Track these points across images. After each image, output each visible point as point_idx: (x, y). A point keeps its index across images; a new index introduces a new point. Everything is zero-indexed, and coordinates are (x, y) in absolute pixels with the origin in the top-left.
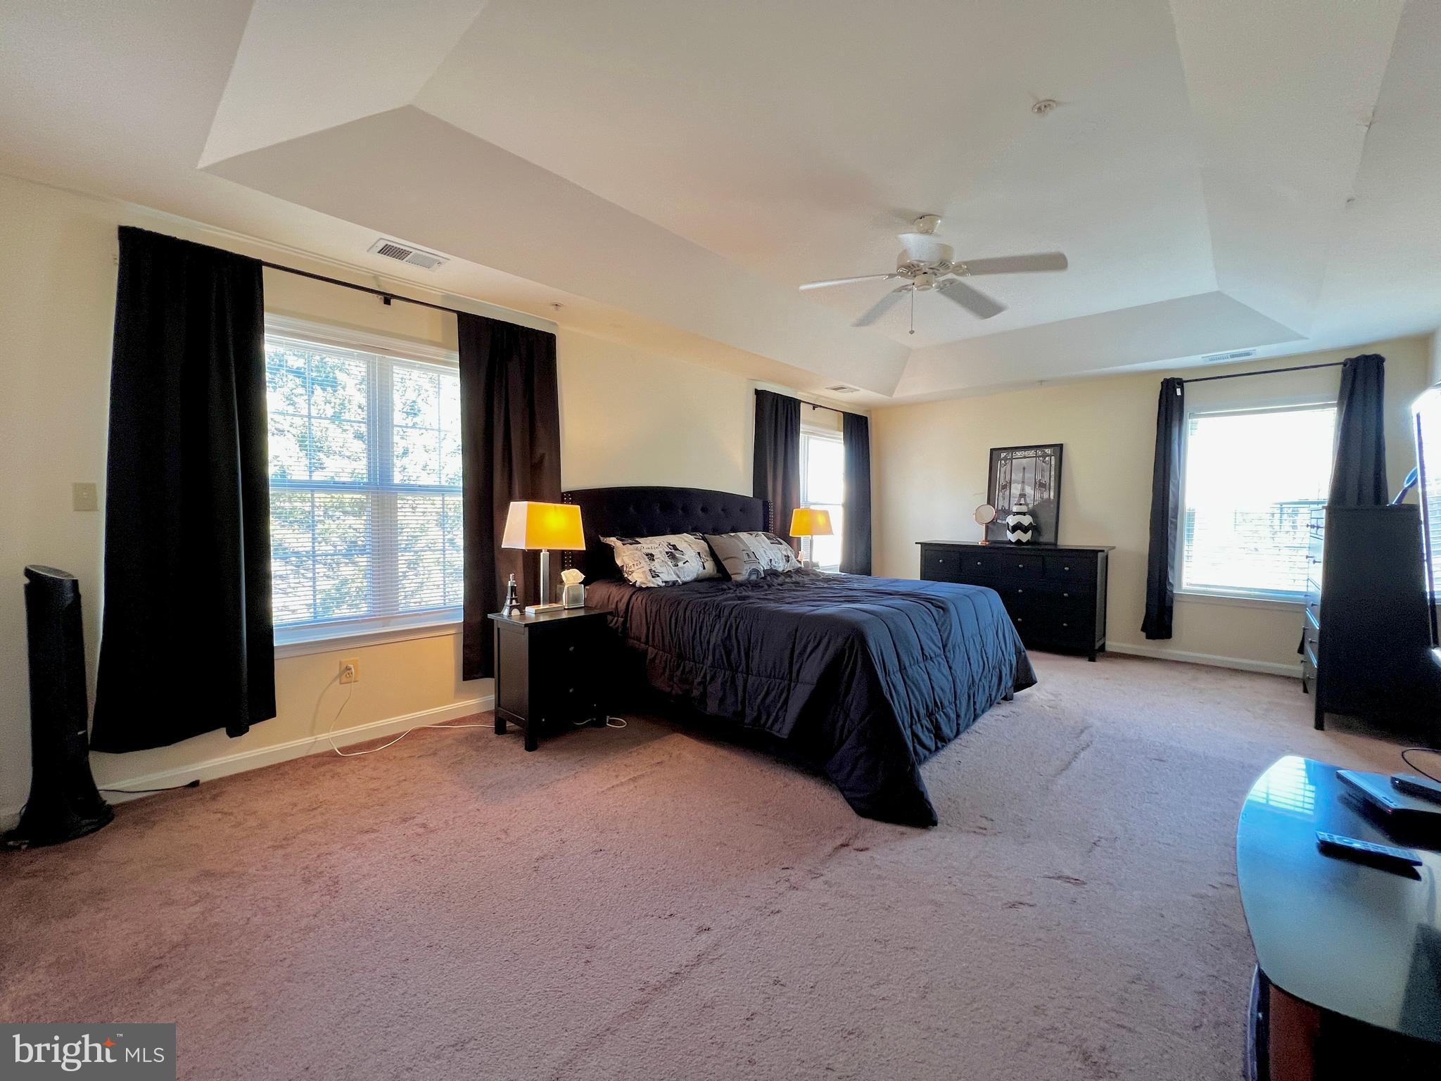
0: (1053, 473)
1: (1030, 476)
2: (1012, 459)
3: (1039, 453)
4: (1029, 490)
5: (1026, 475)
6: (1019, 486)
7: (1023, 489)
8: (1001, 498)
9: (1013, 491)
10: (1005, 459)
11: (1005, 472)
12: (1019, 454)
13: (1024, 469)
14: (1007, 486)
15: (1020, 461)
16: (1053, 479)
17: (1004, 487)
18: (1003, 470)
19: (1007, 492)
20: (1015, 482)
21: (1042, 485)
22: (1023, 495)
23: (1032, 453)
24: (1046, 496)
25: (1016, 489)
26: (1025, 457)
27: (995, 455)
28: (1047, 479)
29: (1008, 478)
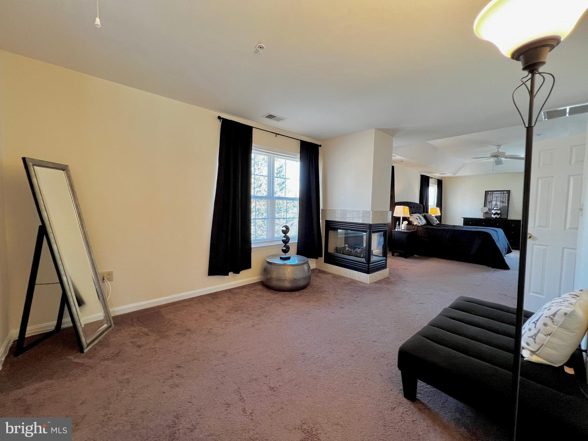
0: (507, 198)
1: (499, 199)
2: (493, 194)
3: (502, 192)
4: (498, 203)
5: (498, 199)
6: (495, 202)
7: (496, 203)
8: (489, 206)
9: (493, 203)
10: (490, 194)
11: (490, 198)
12: (495, 193)
13: (497, 197)
14: (491, 202)
15: (495, 195)
16: (506, 200)
17: (490, 202)
18: (489, 197)
19: (491, 203)
20: (494, 201)
21: (503, 202)
22: (496, 205)
23: (499, 192)
24: (504, 205)
25: (494, 203)
26: (497, 194)
27: (487, 193)
28: (504, 200)
29: (491, 199)
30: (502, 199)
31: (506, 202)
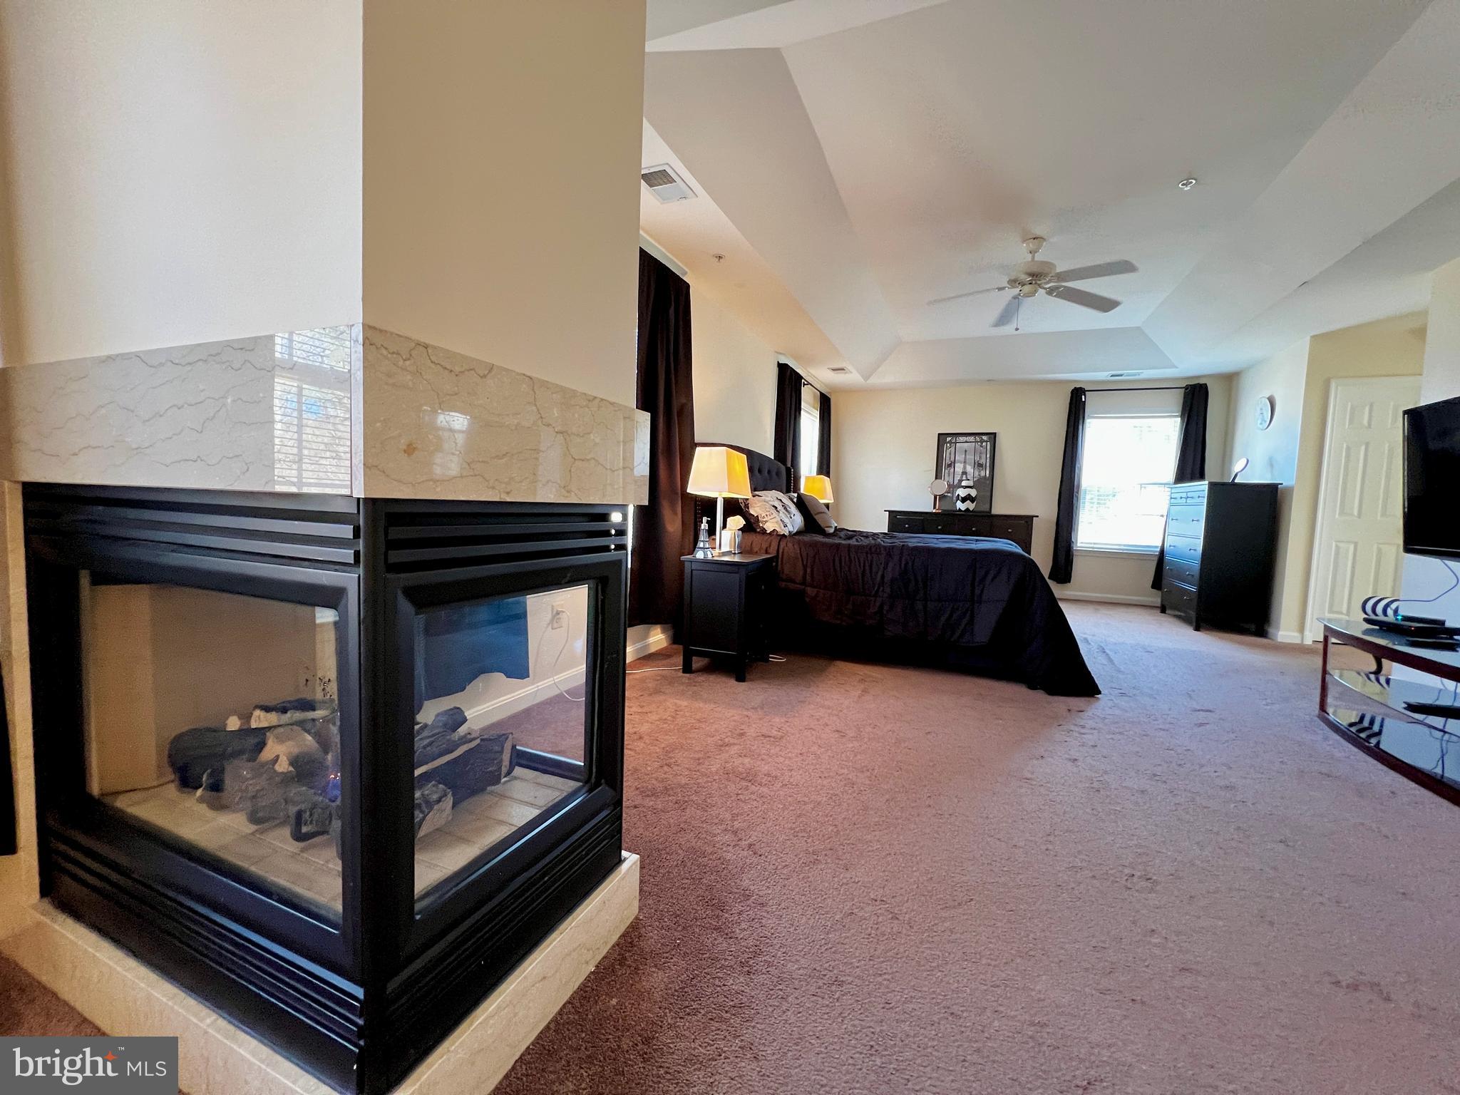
0: (988, 456)
1: (970, 457)
2: (956, 443)
3: (978, 439)
5: (968, 456)
6: (962, 466)
7: (965, 468)
8: (946, 475)
9: (957, 468)
10: (950, 442)
11: (950, 454)
12: (962, 439)
13: (966, 451)
14: (951, 465)
15: (963, 445)
16: (988, 460)
17: (949, 466)
18: (948, 451)
19: (952, 470)
20: (959, 461)
21: (980, 465)
22: (964, 473)
23: (972, 439)
24: (983, 474)
25: (959, 468)
26: (966, 442)
27: (942, 437)
28: (983, 461)
29: (952, 459)
30: (977, 459)
31: (988, 465)
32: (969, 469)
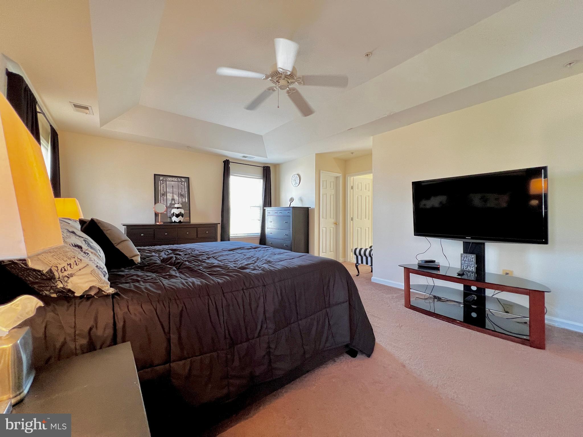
0: (186, 190)
1: (176, 190)
2: (166, 181)
3: (179, 180)
6: (171, 195)
8: (162, 201)
9: (168, 197)
10: (162, 180)
11: (163, 188)
12: (170, 179)
13: (173, 187)
14: (165, 194)
15: (170, 182)
16: (186, 193)
18: (161, 186)
19: (165, 197)
20: (169, 192)
21: (182, 195)
22: (173, 199)
23: (176, 179)
24: (184, 200)
26: (172, 181)
27: (156, 176)
28: (183, 192)
29: (165, 190)
30: (180, 191)
31: (186, 195)
32: (176, 197)
